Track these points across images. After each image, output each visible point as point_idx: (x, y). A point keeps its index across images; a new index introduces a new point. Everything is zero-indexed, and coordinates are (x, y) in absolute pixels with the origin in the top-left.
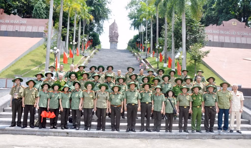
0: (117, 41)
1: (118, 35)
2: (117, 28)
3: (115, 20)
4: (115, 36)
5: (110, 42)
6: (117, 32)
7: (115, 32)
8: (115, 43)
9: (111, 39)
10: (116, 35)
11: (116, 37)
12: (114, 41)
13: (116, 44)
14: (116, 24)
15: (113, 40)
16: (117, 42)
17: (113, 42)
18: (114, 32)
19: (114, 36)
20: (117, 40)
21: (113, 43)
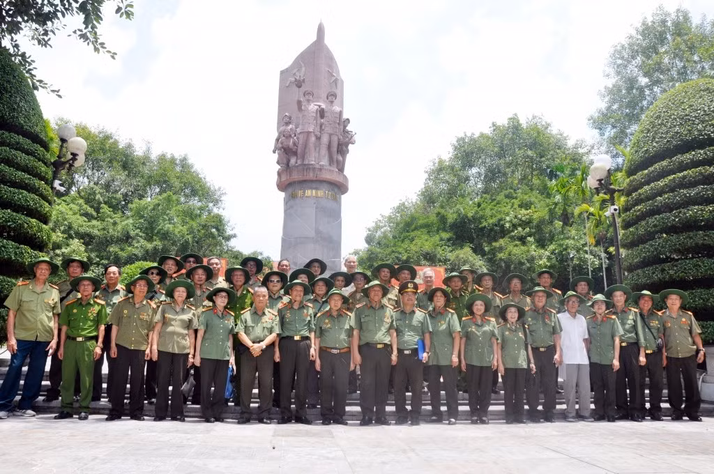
0: (334, 177)
1: (346, 132)
2: (336, 82)
3: (321, 31)
4: (325, 139)
5: (281, 187)
6: (337, 108)
7: (322, 113)
8: (320, 193)
9: (293, 161)
10: (328, 129)
11: (329, 147)
12: (318, 182)
13: (330, 204)
14: (331, 59)
15: (307, 168)
16: (340, 187)
17: (304, 183)
18: (313, 107)
19: (318, 138)
20: (341, 170)
21: (308, 193)
